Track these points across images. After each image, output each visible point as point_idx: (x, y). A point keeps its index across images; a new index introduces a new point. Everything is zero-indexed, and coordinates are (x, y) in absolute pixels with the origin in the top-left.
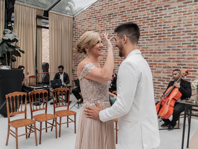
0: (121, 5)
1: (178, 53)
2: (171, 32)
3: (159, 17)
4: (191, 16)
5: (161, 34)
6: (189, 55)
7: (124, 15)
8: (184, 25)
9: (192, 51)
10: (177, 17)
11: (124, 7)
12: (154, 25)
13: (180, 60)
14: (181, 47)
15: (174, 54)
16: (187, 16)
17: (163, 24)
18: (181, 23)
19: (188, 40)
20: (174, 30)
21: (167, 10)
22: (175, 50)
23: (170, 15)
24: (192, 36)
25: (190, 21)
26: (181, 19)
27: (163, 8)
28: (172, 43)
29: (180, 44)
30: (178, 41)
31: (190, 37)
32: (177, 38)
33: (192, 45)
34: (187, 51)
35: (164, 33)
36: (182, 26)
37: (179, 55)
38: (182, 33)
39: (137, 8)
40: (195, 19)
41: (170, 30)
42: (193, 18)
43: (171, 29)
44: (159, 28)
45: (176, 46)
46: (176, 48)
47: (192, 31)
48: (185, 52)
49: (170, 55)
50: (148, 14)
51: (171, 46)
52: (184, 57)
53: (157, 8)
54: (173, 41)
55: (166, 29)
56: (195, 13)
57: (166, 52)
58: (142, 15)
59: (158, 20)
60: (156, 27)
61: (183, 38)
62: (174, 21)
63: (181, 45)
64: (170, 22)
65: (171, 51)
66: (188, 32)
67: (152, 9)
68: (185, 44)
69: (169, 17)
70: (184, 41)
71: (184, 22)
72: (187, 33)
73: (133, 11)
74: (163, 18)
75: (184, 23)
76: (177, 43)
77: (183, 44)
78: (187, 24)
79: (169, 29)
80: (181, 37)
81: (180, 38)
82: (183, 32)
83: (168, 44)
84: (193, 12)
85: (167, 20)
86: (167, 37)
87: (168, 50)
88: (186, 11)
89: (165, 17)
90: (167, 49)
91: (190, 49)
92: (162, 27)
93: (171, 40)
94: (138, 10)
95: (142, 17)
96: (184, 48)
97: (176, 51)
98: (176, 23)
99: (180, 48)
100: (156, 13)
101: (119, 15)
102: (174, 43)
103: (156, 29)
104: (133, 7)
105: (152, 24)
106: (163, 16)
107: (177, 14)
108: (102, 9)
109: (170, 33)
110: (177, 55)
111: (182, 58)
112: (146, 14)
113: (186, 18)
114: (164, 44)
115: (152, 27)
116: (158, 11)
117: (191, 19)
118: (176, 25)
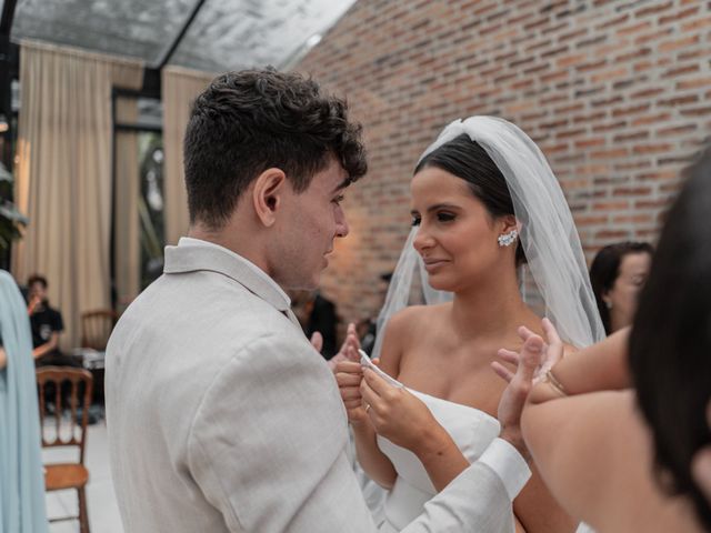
0: (417, 15)
1: (640, 205)
2: (608, 109)
3: (555, 46)
4: (695, 25)
5: (565, 123)
7: (428, 56)
8: (663, 70)
10: (633, 37)
11: (426, 23)
12: (537, 86)
14: (653, 176)
15: (624, 213)
16: (676, 25)
17: (572, 76)
18: (647, 66)
19: (683, 144)
20: (619, 99)
21: (590, 11)
22: (625, 192)
23: (600, 33)
24: (701, 121)
25: (692, 48)
26: (651, 44)
27: (574, 4)
28: (612, 162)
29: (648, 164)
30: (637, 150)
31: (692, 127)
32: (633, 137)
35: (578, 120)
36: (655, 78)
37: (645, 218)
38: (654, 111)
39: (471, 19)
41: (603, 103)
42: (703, 31)
43: (608, 94)
44: (556, 99)
45: (633, 173)
46: (633, 184)
47: (702, 97)
49: (604, 220)
50: (515, 42)
51: (611, 174)
53: (549, 8)
54: (615, 154)
55: (586, 100)
57: (590, 203)
58: (489, 46)
59: (552, 61)
60: (546, 96)
61: (663, 133)
62: (619, 59)
63: (654, 168)
64: (602, 63)
65: (609, 199)
66: (682, 100)
67: (529, 15)
68: (670, 160)
69: (599, 40)
70: (666, 147)
71: (665, 55)
72: (678, 108)
73: (459, 35)
74: (573, 52)
75: (661, 63)
76: (635, 159)
77: (661, 162)
78: (676, 64)
79: (597, 97)
80: (653, 128)
81: (644, 135)
82: (661, 103)
83: (594, 169)
84: (703, 4)
85: (590, 54)
86: (589, 136)
87: (599, 194)
88: (670, 5)
89: (580, 45)
90: (591, 188)
92: (571, 91)
93: (610, 146)
94: (474, 31)
95: (490, 56)
96: (665, 182)
97: (632, 200)
98: (629, 65)
99: (647, 183)
100: (544, 32)
101: (412, 58)
102: (622, 161)
104: (457, 21)
105: (529, 83)
106: (571, 43)
107: (632, 22)
108: (355, 45)
109: (601, 116)
110: (636, 219)
112: (506, 41)
113: (675, 37)
114: (580, 170)
115: (531, 94)
116: (554, 23)
117: (696, 39)
118: (629, 75)
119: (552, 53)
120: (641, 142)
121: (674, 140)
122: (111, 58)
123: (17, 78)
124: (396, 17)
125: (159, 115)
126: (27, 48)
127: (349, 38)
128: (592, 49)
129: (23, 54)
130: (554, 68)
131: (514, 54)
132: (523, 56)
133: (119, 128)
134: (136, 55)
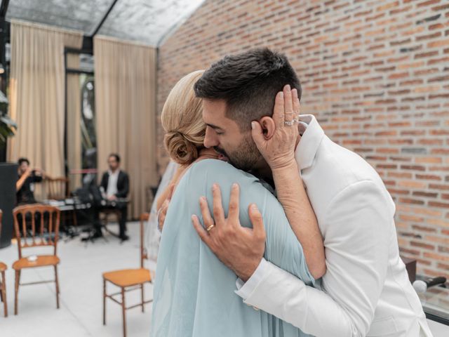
0: (240, 10)
1: (355, 119)
2: (339, 67)
3: (313, 31)
4: (383, 23)
5: (317, 74)
6: (380, 125)
7: (246, 33)
8: (367, 46)
9: (385, 113)
10: (352, 28)
11: (245, 14)
12: (304, 53)
13: (359, 138)
14: (361, 104)
15: (346, 123)
16: (373, 22)
17: (322, 48)
18: (359, 44)
19: (376, 87)
20: (345, 61)
21: (331, 12)
22: (348, 112)
23: (336, 25)
24: (385, 75)
25: (381, 35)
26: (362, 32)
27: (323, 8)
28: (341, 96)
29: (359, 97)
30: (354, 90)
31: (380, 78)
32: (351, 82)
33: (386, 97)
34: (374, 115)
35: (325, 72)
36: (363, 50)
37: (357, 126)
38: (362, 69)
39: (270, 13)
40: (391, 29)
41: (337, 63)
42: (387, 26)
43: (340, 58)
44: (313, 60)
45: (351, 102)
46: (351, 108)
47: (385, 62)
48: (370, 117)
49: (337, 127)
50: (293, 27)
51: (340, 102)
52: (370, 130)
53: (310, 9)
54: (342, 91)
55: (328, 61)
56: (392, 12)
57: (329, 118)
58: (279, 29)
59: (311, 39)
60: (309, 58)
61: (366, 81)
62: (346, 40)
63: (362, 100)
64: (337, 42)
65: (339, 116)
66: (376, 63)
67: (300, 13)
68: (370, 95)
69: (336, 29)
70: (368, 88)
71: (368, 38)
72: (374, 67)
73: (263, 22)
74: (322, 35)
75: (367, 42)
76: (353, 94)
77: (365, 96)
78: (373, 44)
79: (334, 60)
80: (362, 78)
81: (357, 81)
82: (366, 64)
83: (332, 100)
84: (387, 12)
85: (331, 37)
86: (330, 81)
87: (334, 113)
88: (371, 11)
89: (327, 31)
90: (330, 110)
91: (381, 110)
92: (321, 56)
93: (340, 87)
94: (271, 20)
95: (280, 35)
96: (367, 107)
97: (351, 116)
98: (350, 43)
99: (358, 108)
100: (308, 23)
101: (238, 34)
102: (346, 95)
103: (307, 62)
104: (262, 14)
105: (300, 51)
106: (321, 30)
107: (352, 19)
108: (206, 24)
109: (336, 70)
110: (353, 127)
111: (363, 134)
112: (288, 27)
113: (373, 29)
114: (325, 100)
115: (300, 57)
116: (313, 18)
117: (383, 30)
118: (350, 49)
119: (311, 35)
120: (355, 85)
121: (372, 84)
122: (63, 30)
123: (9, 42)
124: (229, 10)
125: (92, 62)
126: (14, 24)
127: (203, 21)
128: (332, 33)
129: (12, 28)
130: (312, 44)
131: (292, 34)
132: (296, 36)
133: (69, 72)
134: (78, 29)
